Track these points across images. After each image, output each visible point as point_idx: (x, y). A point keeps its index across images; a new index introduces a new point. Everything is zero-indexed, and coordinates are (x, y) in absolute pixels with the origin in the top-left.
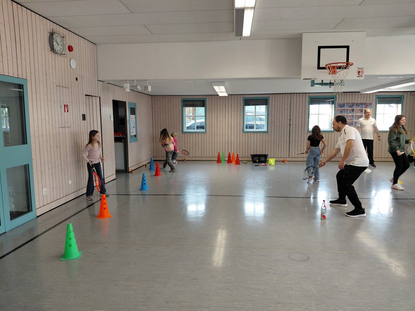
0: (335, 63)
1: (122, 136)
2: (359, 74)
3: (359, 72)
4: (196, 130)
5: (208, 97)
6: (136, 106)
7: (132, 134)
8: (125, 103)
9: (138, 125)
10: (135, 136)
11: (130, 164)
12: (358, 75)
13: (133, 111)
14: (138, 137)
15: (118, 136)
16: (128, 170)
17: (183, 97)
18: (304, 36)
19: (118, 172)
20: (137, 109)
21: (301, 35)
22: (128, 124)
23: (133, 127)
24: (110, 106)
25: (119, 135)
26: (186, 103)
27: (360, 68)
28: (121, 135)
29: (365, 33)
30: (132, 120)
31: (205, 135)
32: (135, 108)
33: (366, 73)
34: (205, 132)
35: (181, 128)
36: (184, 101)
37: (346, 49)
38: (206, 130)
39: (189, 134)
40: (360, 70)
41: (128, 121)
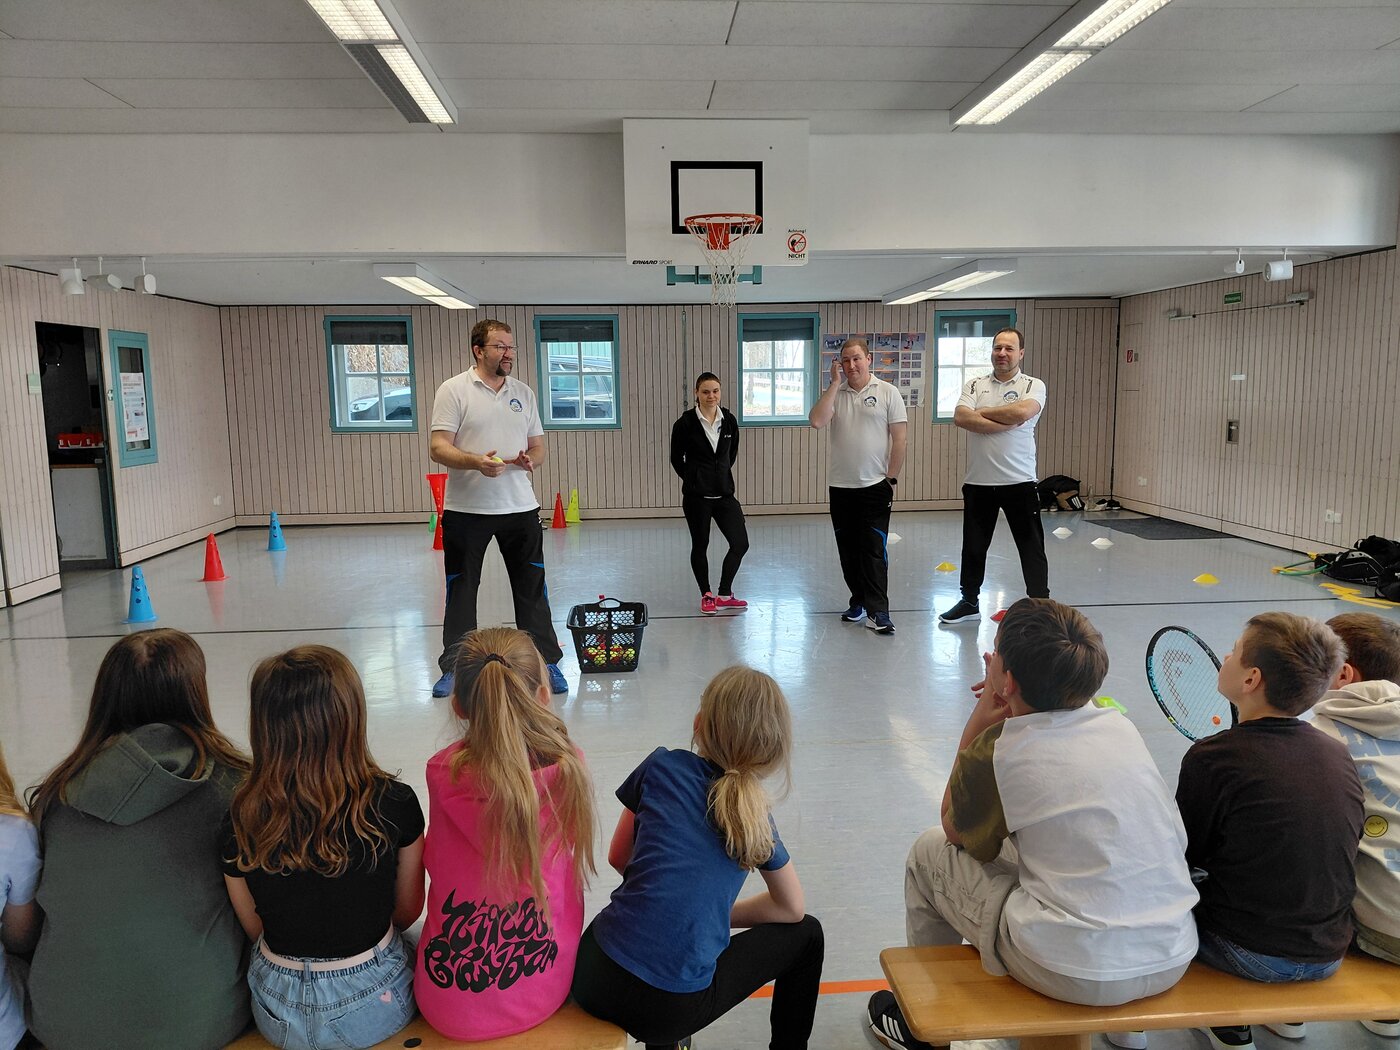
0: (724, 215)
1: (93, 446)
2: (793, 250)
3: (793, 243)
4: (382, 422)
5: (416, 310)
6: (145, 341)
7: (130, 439)
8: (96, 332)
9: (156, 405)
10: (147, 444)
11: (125, 542)
12: (791, 253)
13: (134, 360)
14: (159, 446)
15: (80, 446)
16: (120, 560)
17: (328, 311)
18: (629, 128)
19: (69, 568)
20: (151, 352)
21: (619, 123)
22: (111, 406)
23: (136, 414)
24: (27, 343)
25: (84, 444)
26: (340, 330)
27: (796, 232)
28: (91, 442)
29: (806, 123)
30: (127, 391)
31: (414, 437)
32: (141, 350)
33: (814, 244)
34: (415, 428)
35: (327, 415)
36: (334, 324)
37: (752, 172)
38: (415, 423)
39: (356, 437)
40: (797, 238)
41: (110, 395)
